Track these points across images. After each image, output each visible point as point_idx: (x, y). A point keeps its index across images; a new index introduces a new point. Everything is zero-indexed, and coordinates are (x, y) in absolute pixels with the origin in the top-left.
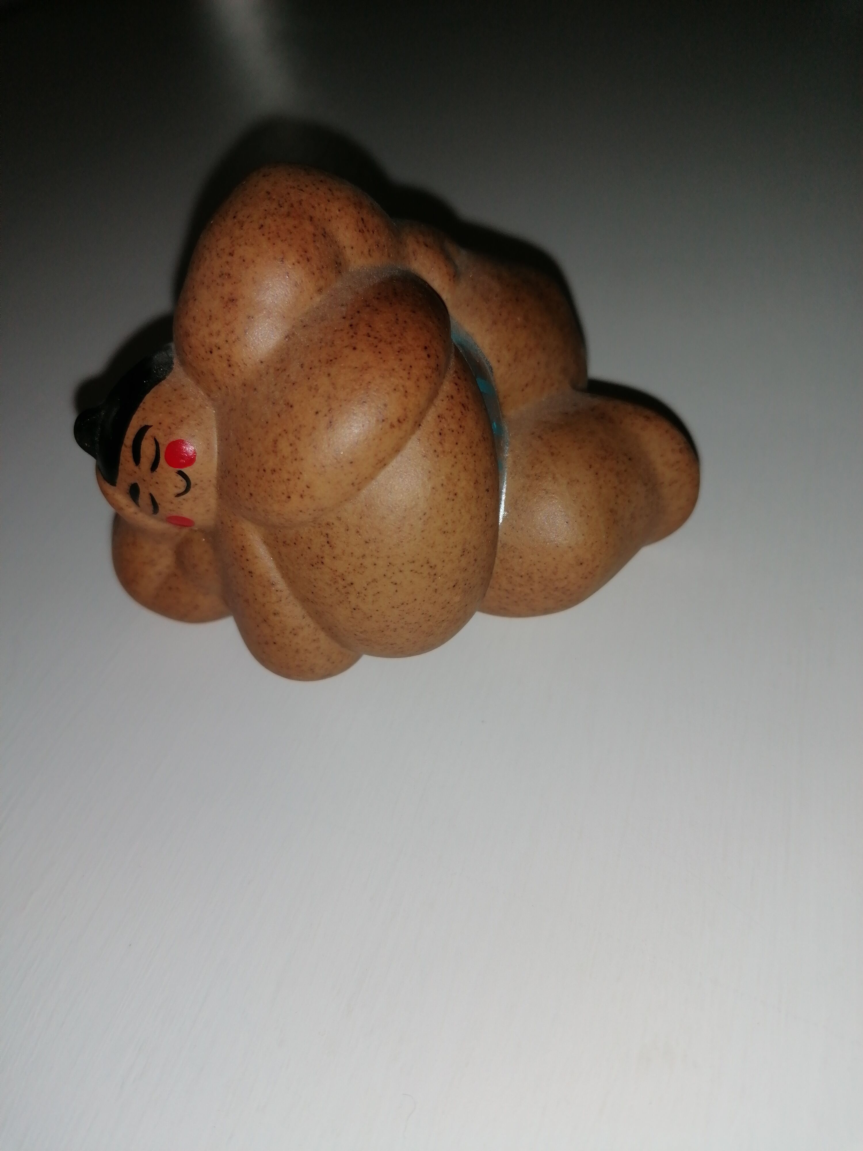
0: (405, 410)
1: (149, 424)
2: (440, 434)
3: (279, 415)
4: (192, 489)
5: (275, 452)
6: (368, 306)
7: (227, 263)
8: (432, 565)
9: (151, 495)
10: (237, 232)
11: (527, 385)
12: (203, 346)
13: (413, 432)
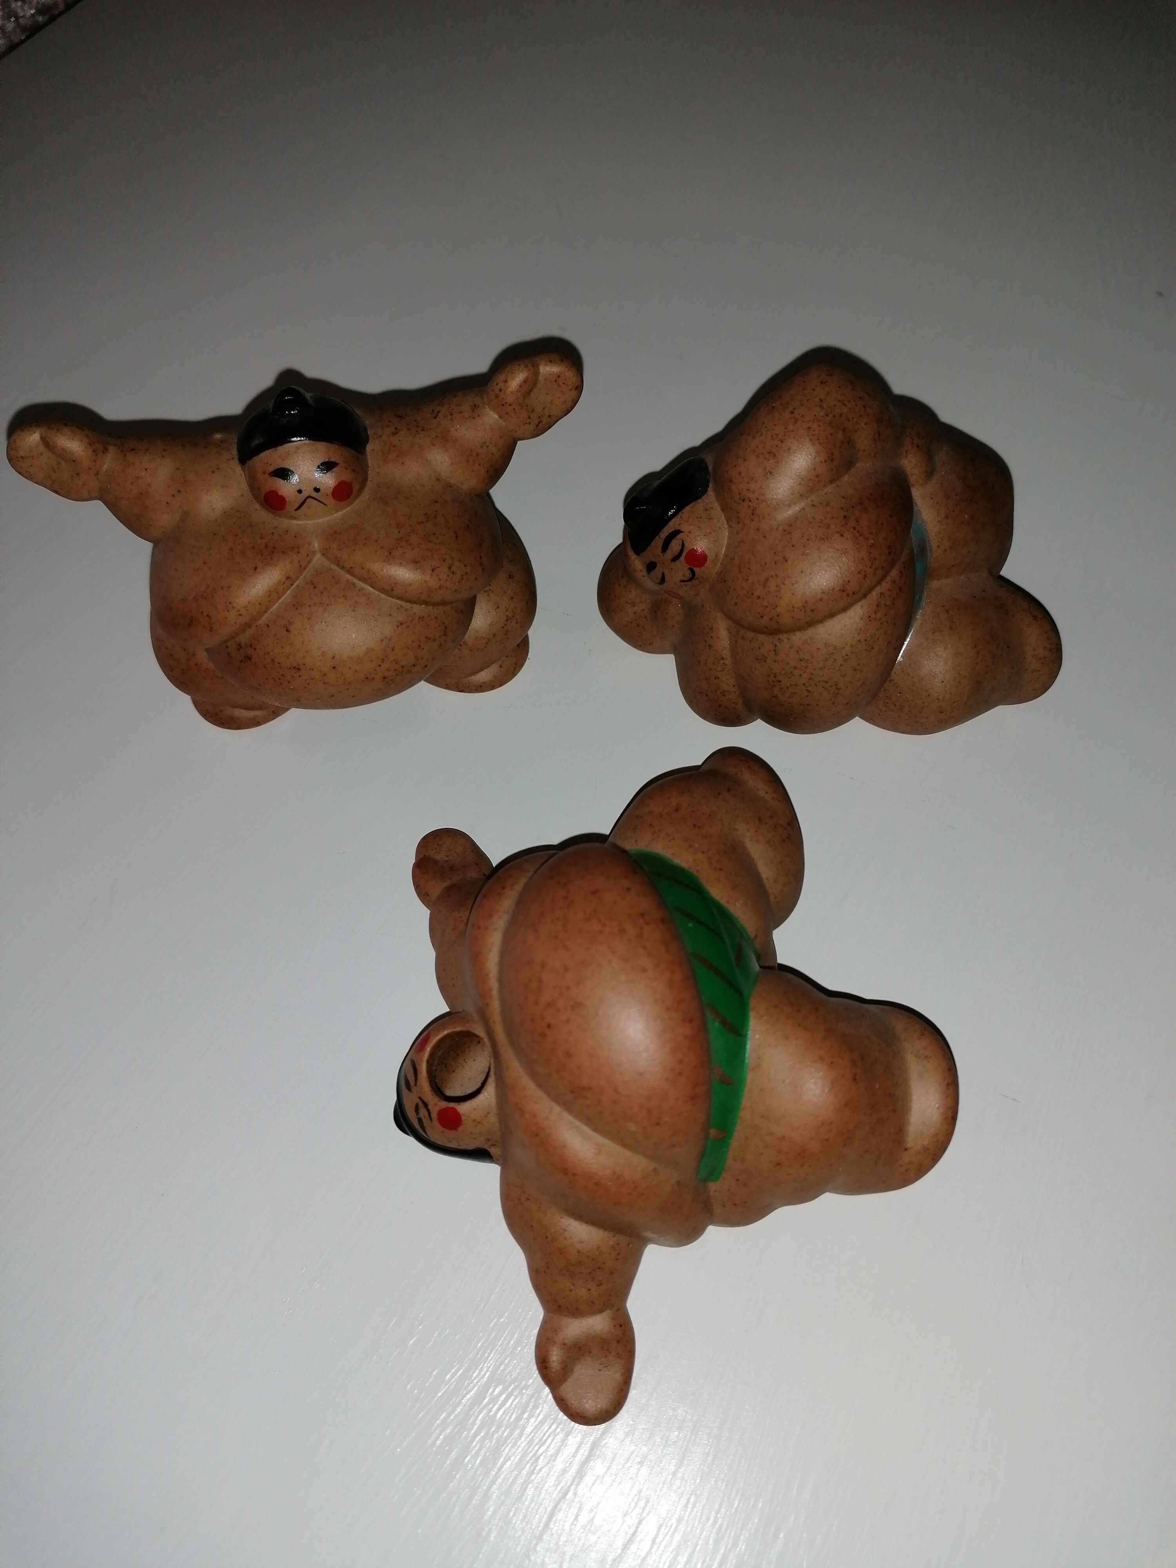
0: (860, 587)
1: (682, 530)
2: (878, 606)
3: (776, 563)
4: (693, 580)
5: (764, 586)
6: (861, 504)
7: (777, 446)
8: (839, 688)
9: (663, 574)
10: (791, 427)
11: (953, 566)
12: (740, 494)
13: (860, 600)
